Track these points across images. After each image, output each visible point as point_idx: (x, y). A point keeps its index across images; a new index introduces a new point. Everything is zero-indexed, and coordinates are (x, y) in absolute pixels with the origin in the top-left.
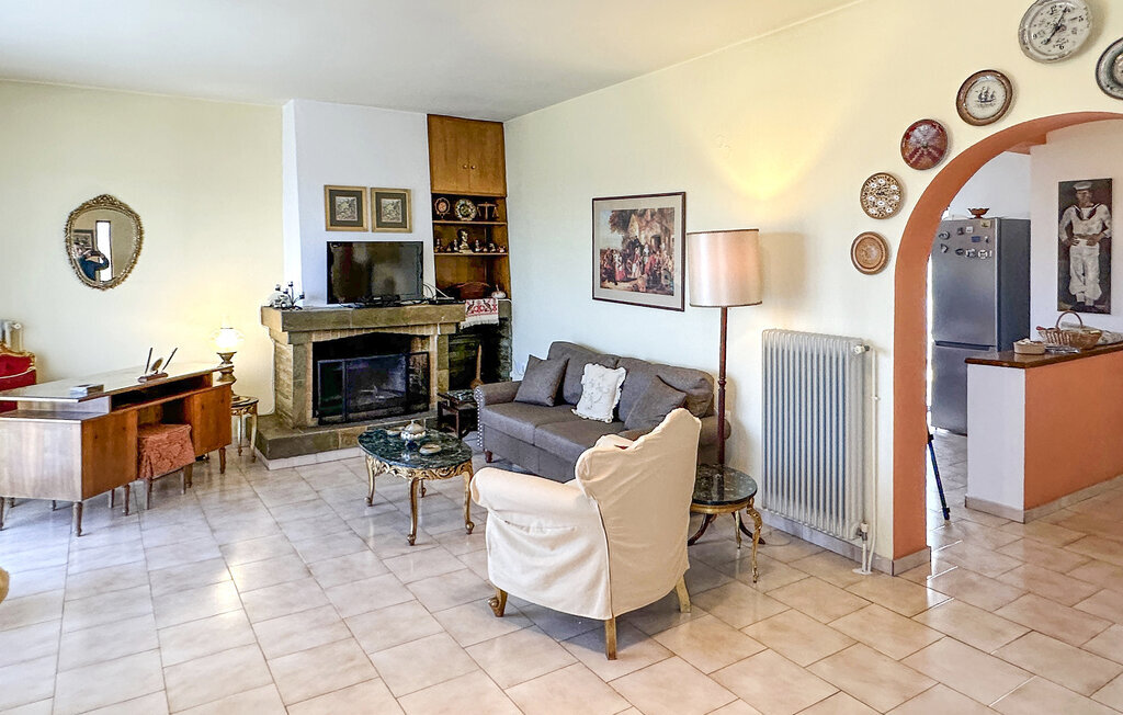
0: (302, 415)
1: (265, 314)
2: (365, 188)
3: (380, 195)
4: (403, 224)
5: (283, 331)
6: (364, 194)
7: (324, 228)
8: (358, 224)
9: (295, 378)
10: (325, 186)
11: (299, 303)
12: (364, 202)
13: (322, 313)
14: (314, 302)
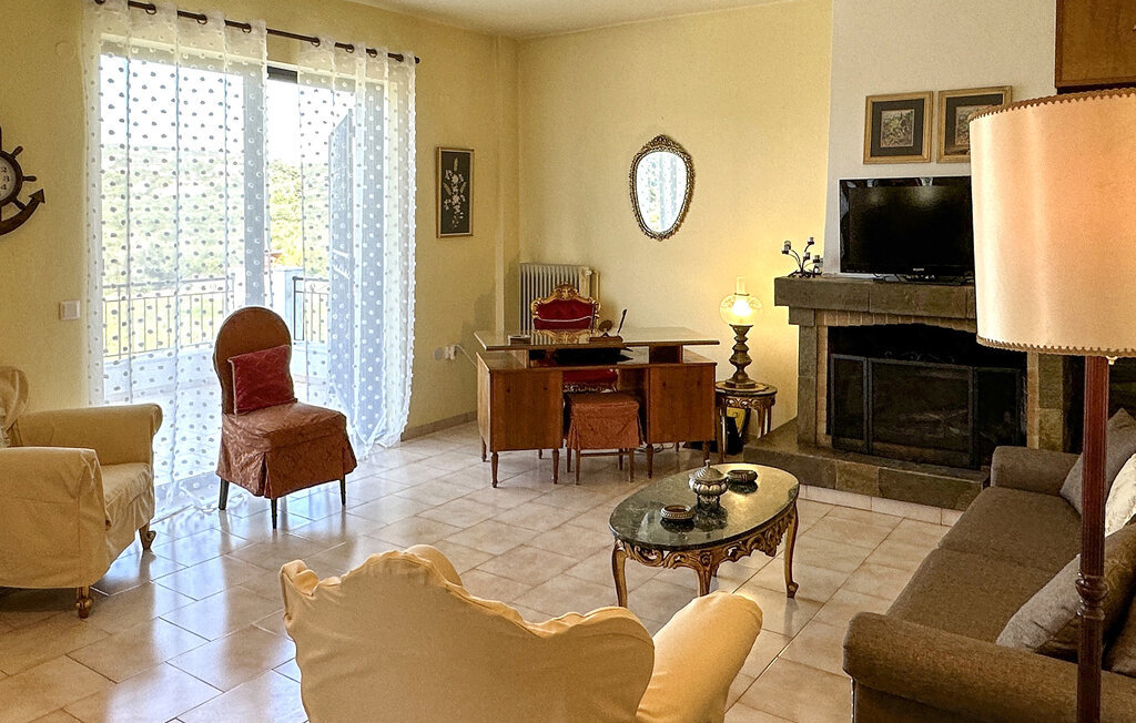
0: (814, 428)
3: (954, 101)
6: (927, 103)
7: (861, 160)
10: (868, 98)
13: (828, 285)
14: (832, 269)
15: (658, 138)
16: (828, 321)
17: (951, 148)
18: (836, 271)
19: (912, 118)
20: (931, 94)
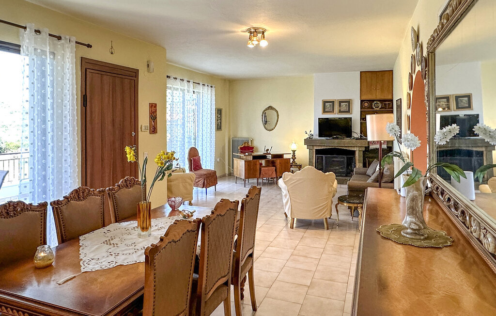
3: (341, 102)
4: (349, 111)
7: (321, 113)
8: (332, 111)
10: (323, 100)
12: (335, 104)
13: (316, 140)
14: (316, 137)
15: (269, 107)
16: (315, 148)
17: (340, 112)
18: (318, 138)
19: (332, 105)
20: (336, 100)
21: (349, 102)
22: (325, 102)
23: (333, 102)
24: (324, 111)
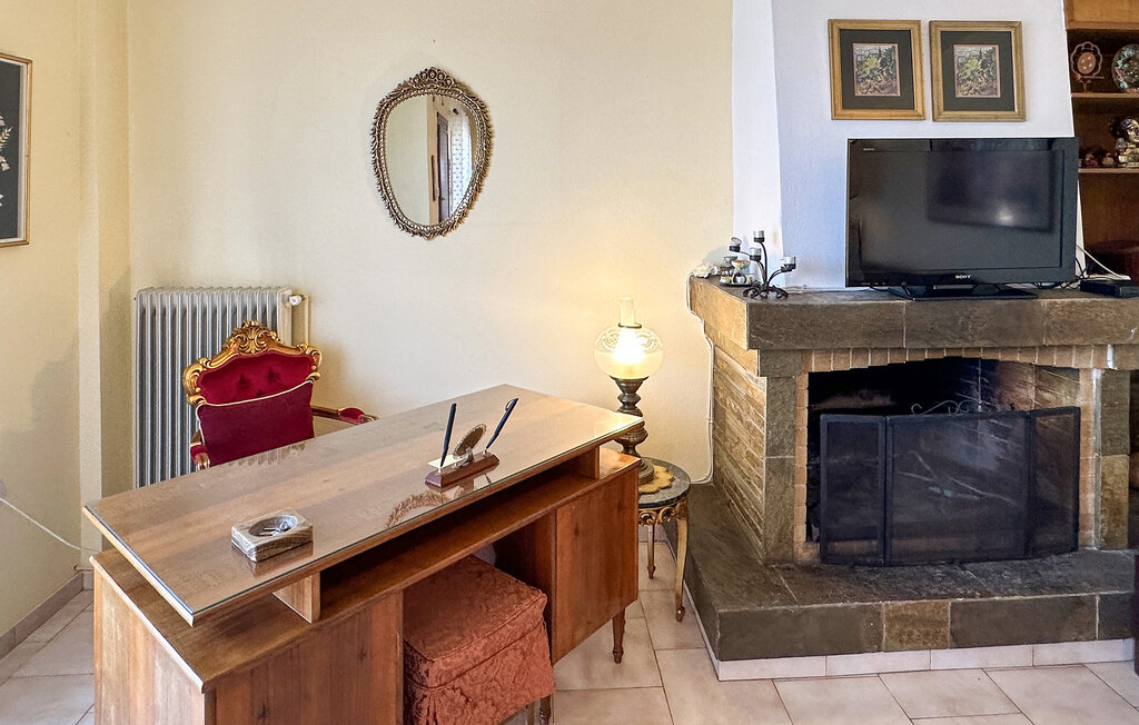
0: (785, 537)
1: (700, 295)
2: (918, 23)
3: (951, 37)
4: (1006, 101)
5: (751, 346)
6: (914, 35)
7: (828, 113)
8: (903, 103)
9: (771, 451)
10: (831, 23)
11: (779, 282)
12: (916, 56)
15: (429, 72)
17: (953, 103)
19: (896, 57)
21: (1003, 40)
22: (847, 38)
23: (900, 37)
24: (849, 99)
